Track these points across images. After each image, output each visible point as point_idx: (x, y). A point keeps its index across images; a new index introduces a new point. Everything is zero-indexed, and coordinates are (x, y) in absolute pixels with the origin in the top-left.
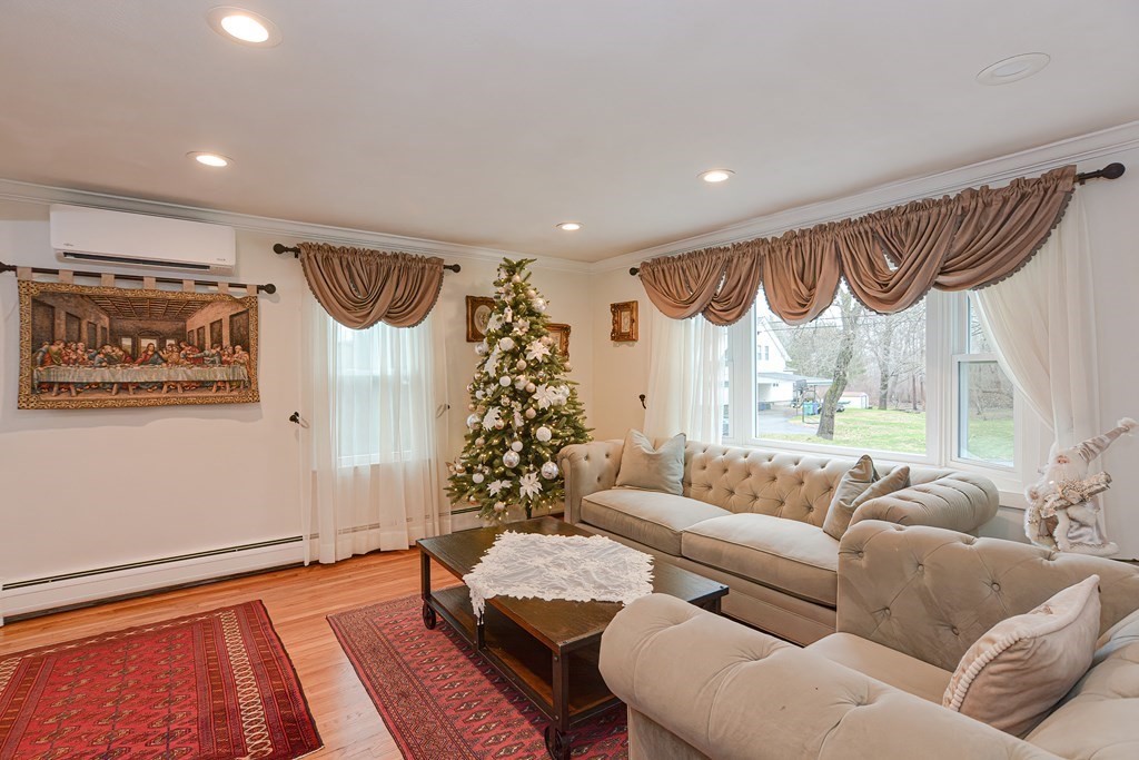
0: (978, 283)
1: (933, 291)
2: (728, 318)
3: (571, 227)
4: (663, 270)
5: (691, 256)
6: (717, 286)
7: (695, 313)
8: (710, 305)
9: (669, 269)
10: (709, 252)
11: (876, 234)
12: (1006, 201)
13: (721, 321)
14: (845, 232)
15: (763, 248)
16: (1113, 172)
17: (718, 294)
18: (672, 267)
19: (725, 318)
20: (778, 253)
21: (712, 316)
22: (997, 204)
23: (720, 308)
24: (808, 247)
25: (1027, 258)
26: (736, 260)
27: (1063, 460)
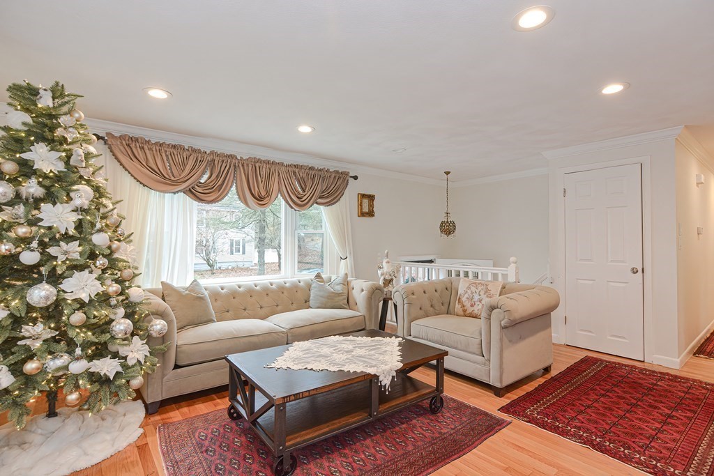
0: (327, 204)
1: (315, 205)
2: (206, 199)
4: (142, 148)
5: (174, 147)
6: (201, 176)
7: (180, 191)
8: (193, 188)
9: (150, 149)
10: (195, 151)
11: (294, 173)
12: (335, 177)
13: (200, 200)
14: (283, 169)
15: (239, 162)
16: (355, 178)
17: (202, 181)
18: (154, 149)
19: (203, 198)
20: (246, 167)
21: (191, 195)
22: (332, 177)
23: (202, 191)
24: (264, 170)
25: (339, 199)
26: (216, 162)
27: (388, 262)
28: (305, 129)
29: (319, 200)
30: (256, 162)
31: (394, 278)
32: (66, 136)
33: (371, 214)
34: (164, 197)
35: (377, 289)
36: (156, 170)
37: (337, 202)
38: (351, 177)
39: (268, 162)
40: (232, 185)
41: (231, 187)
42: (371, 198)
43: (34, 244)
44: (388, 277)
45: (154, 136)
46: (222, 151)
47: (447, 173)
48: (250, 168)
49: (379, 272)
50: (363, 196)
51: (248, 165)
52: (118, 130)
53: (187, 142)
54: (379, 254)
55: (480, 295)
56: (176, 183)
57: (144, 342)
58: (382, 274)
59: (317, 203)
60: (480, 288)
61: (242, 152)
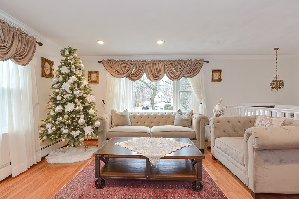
0: (190, 77)
1: (183, 78)
2: (135, 79)
3: (101, 43)
4: (112, 63)
5: (123, 61)
6: (132, 70)
7: (125, 77)
8: (129, 75)
9: (115, 63)
10: (129, 61)
11: (172, 64)
12: (194, 63)
13: (132, 79)
14: (166, 63)
15: (146, 63)
16: (208, 62)
17: (132, 72)
18: (116, 63)
19: (133, 79)
20: (149, 65)
21: (129, 78)
22: (193, 63)
23: (132, 76)
24: (157, 64)
25: (197, 74)
26: (138, 64)
27: (219, 105)
28: (160, 42)
29: (185, 75)
30: (154, 62)
31: (222, 114)
32: (71, 62)
33: (220, 80)
34: (120, 79)
35: (203, 118)
36: (116, 70)
37: (196, 75)
38: (205, 62)
39: (159, 61)
40: (144, 72)
41: (144, 73)
42: (220, 71)
43: (60, 94)
44: (218, 113)
45: (117, 58)
46: (140, 60)
47: (276, 49)
48: (151, 64)
49: (214, 110)
50: (214, 71)
51: (150, 64)
52: (106, 58)
53: (127, 58)
54: (226, 101)
55: (266, 127)
56: (123, 74)
57: (92, 128)
58: (215, 111)
59: (184, 76)
60: (267, 122)
61: (148, 59)
